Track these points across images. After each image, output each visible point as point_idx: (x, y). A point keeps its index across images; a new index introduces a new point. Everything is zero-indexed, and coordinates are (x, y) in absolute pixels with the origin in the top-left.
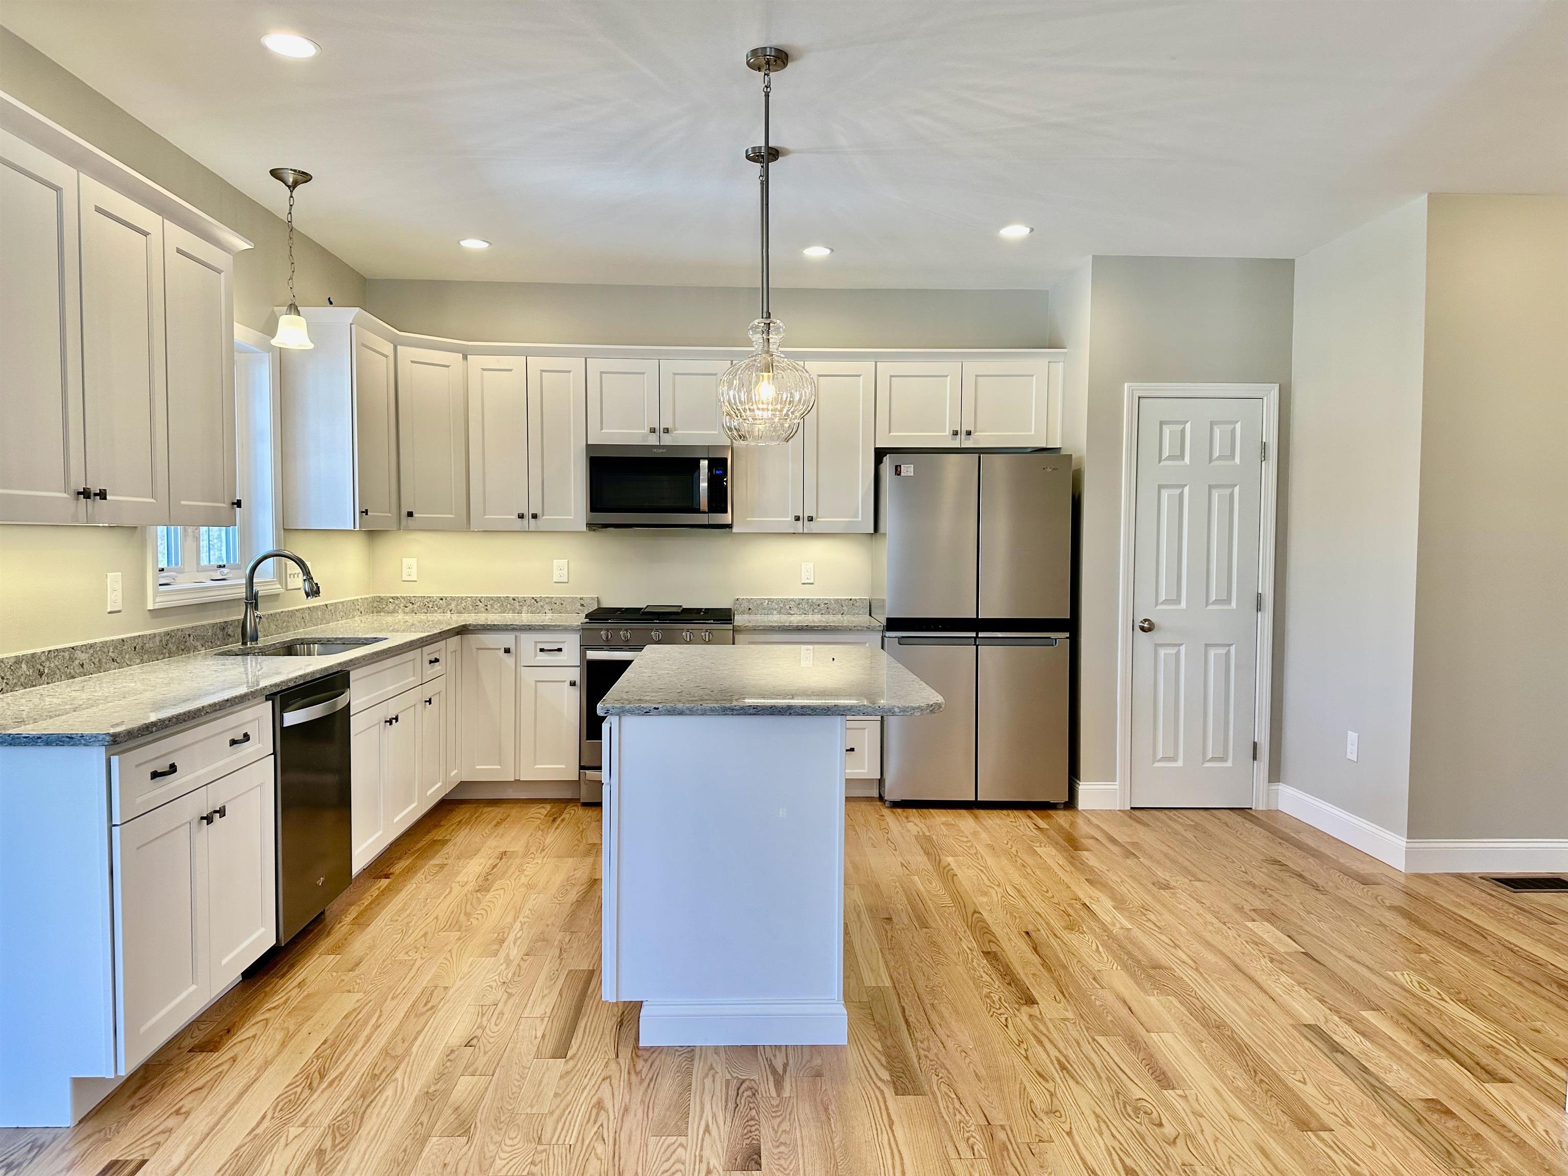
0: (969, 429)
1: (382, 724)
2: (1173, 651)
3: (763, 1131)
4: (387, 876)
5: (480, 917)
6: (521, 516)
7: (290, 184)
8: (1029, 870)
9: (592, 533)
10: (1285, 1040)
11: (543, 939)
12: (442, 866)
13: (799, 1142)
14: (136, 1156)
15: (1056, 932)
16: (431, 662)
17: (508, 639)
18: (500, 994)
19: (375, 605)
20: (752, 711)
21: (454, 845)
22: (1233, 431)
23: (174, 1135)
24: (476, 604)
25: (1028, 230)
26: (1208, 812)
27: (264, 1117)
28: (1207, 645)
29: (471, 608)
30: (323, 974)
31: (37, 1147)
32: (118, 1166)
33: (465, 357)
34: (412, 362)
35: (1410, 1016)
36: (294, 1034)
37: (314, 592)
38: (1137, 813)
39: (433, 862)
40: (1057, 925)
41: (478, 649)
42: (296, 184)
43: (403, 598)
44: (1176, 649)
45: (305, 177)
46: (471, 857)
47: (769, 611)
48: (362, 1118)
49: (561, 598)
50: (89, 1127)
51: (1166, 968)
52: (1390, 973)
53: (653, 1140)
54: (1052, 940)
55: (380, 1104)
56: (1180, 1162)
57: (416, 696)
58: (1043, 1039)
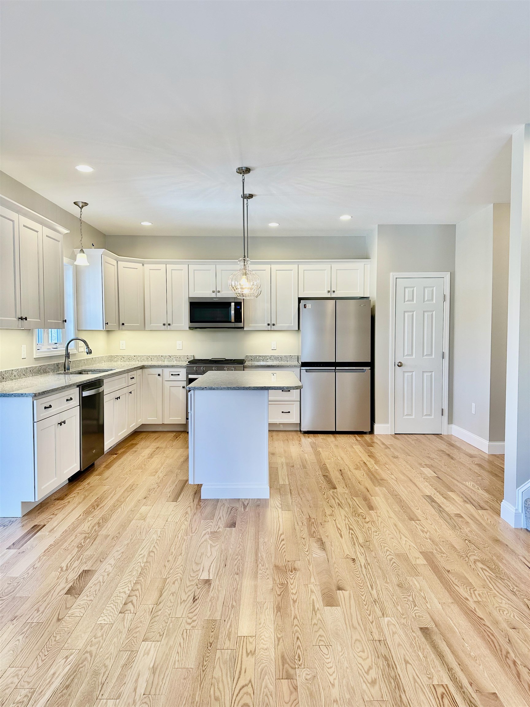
0: (334, 290)
1: (114, 399)
2: (410, 374)
3: (237, 519)
4: (116, 454)
5: (149, 466)
6: (164, 325)
7: (81, 207)
8: (348, 452)
9: (191, 331)
10: (417, 499)
11: (171, 472)
12: (136, 451)
13: (248, 521)
14: (42, 524)
15: (351, 470)
16: (131, 378)
17: (159, 371)
18: (156, 486)
19: (110, 359)
20: (237, 388)
21: (140, 445)
22: (433, 290)
23: (53, 520)
24: (148, 358)
25: (351, 217)
26: (424, 435)
27: (80, 515)
28: (423, 372)
29: (146, 359)
30: (95, 481)
31: (11, 522)
32: (37, 526)
33: (143, 265)
34: (124, 267)
35: (464, 494)
36: (87, 496)
37: (90, 352)
38: (397, 436)
39: (132, 450)
40: (352, 468)
41: (148, 374)
42: (83, 207)
43: (120, 356)
44: (412, 373)
45: (86, 204)
46: (146, 448)
47: (259, 361)
48: (111, 516)
49: (180, 356)
50: (26, 517)
51: (385, 480)
52: (464, 482)
53: (202, 521)
54: (349, 473)
55: (117, 512)
56: (367, 527)
57: (126, 390)
58: (335, 497)
